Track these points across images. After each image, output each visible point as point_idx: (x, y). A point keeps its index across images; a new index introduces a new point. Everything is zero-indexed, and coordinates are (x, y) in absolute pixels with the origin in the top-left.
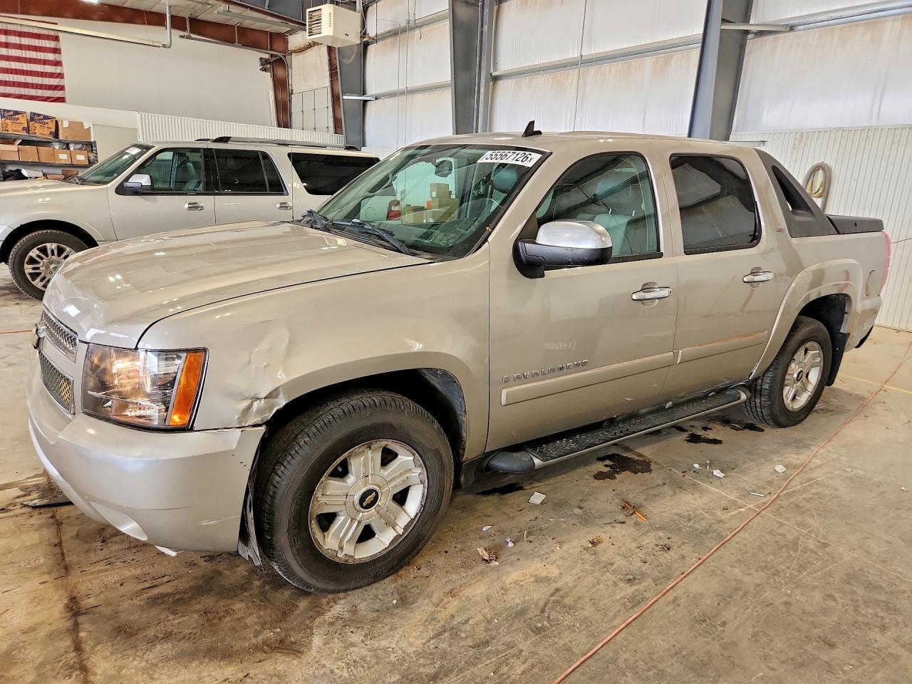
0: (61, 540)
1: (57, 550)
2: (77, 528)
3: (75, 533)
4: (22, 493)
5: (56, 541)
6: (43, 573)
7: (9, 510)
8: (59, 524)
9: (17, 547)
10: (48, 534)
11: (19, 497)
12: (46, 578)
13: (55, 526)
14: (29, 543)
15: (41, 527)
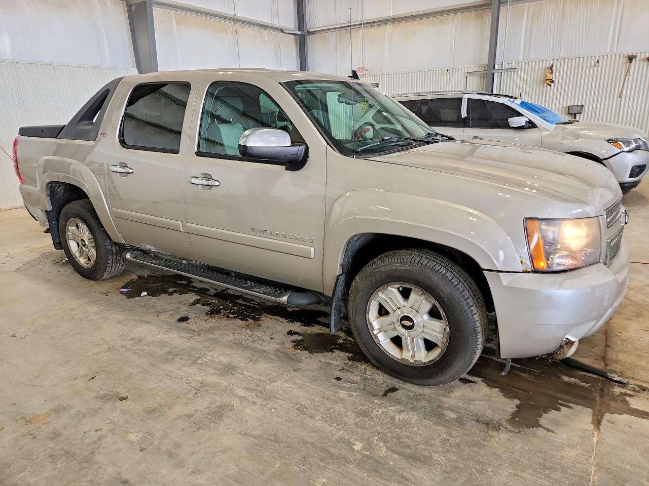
0: (605, 348)
1: (609, 343)
2: (593, 350)
3: (596, 348)
4: (628, 398)
5: (607, 348)
6: (619, 336)
7: (639, 386)
8: (604, 358)
9: (634, 356)
10: (612, 355)
11: (630, 396)
12: (618, 334)
13: (606, 358)
14: (626, 355)
15: (617, 362)
